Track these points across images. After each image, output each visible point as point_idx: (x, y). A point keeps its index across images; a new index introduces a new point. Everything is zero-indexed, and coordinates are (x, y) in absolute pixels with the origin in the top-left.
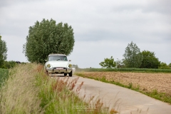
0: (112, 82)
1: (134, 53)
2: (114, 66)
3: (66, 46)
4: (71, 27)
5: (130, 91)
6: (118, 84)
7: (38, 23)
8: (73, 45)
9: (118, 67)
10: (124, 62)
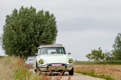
2: (102, 58)
3: (48, 37)
4: (52, 16)
7: (16, 11)
8: (56, 35)
9: (107, 60)
10: (113, 54)
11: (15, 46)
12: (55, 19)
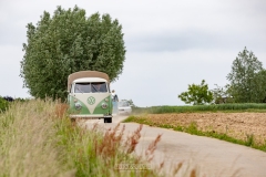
0: (212, 134)
1: (251, 72)
3: (108, 62)
4: (116, 22)
5: (250, 150)
6: (224, 138)
8: (122, 59)
10: (229, 91)
11: (49, 79)
12: (120, 27)
